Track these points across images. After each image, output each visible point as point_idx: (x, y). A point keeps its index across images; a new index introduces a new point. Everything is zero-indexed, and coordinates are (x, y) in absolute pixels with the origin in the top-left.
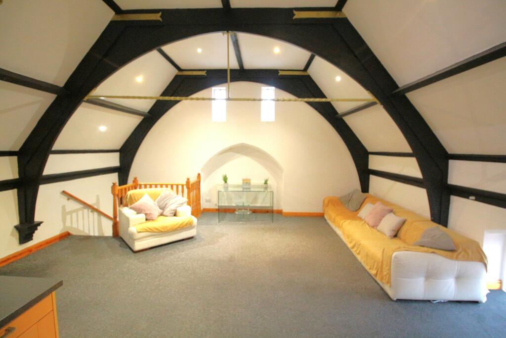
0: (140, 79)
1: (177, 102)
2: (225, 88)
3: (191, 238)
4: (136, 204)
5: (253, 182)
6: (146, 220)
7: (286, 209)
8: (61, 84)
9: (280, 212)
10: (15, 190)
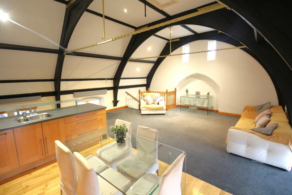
0: (149, 49)
1: (165, 57)
2: (188, 45)
3: (164, 114)
4: (145, 98)
5: (201, 94)
6: (147, 104)
7: (220, 110)
8: (122, 57)
9: (217, 111)
10: (113, 90)
